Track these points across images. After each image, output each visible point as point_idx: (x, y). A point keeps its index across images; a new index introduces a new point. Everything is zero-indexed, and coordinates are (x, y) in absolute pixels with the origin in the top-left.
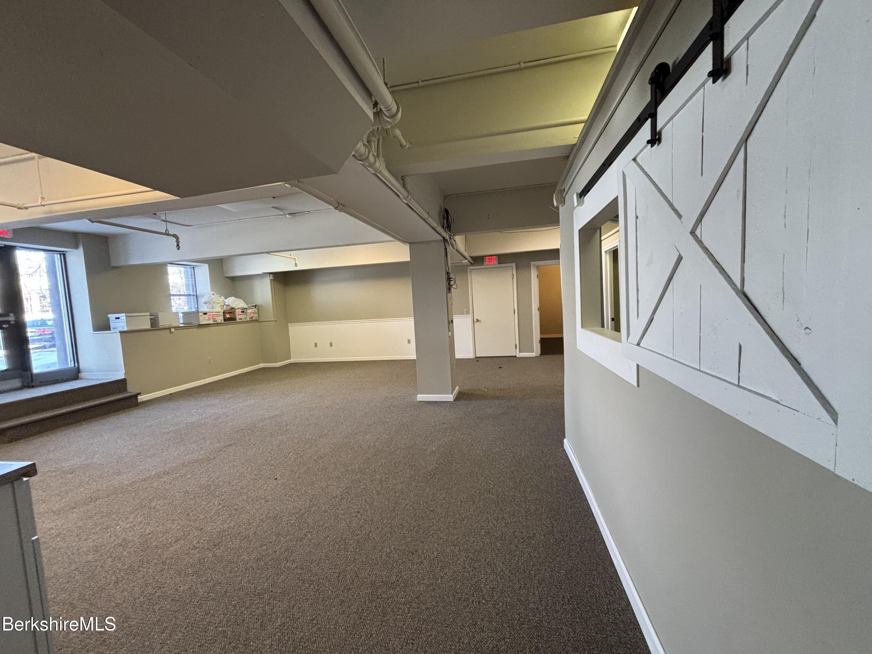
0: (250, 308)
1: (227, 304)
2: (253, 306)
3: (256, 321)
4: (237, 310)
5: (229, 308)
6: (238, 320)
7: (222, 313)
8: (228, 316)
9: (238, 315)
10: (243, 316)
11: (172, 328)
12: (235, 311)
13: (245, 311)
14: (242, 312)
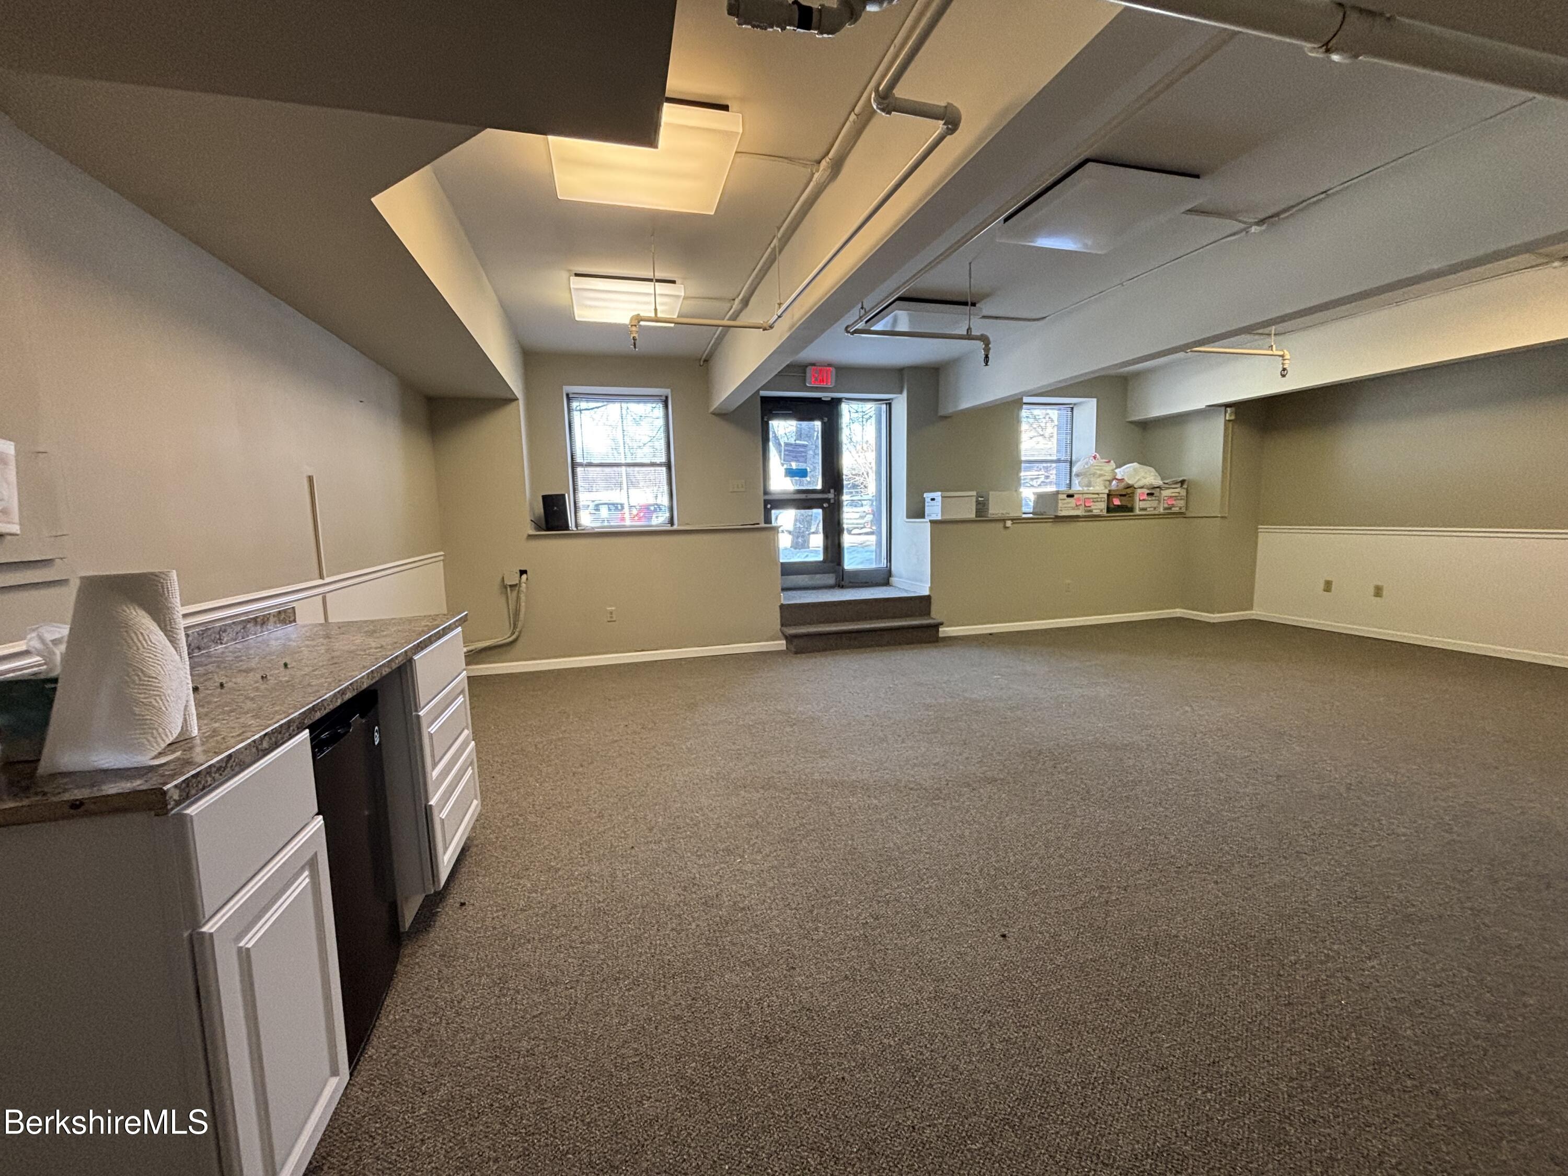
0: (1168, 486)
1: (1119, 477)
2: (1176, 483)
3: (1180, 514)
4: (1139, 491)
5: (1122, 485)
6: (1137, 512)
7: (1106, 496)
8: (1117, 502)
9: (1140, 500)
10: (1149, 504)
11: (1009, 520)
12: (1133, 493)
13: (1156, 492)
14: (1148, 494)
